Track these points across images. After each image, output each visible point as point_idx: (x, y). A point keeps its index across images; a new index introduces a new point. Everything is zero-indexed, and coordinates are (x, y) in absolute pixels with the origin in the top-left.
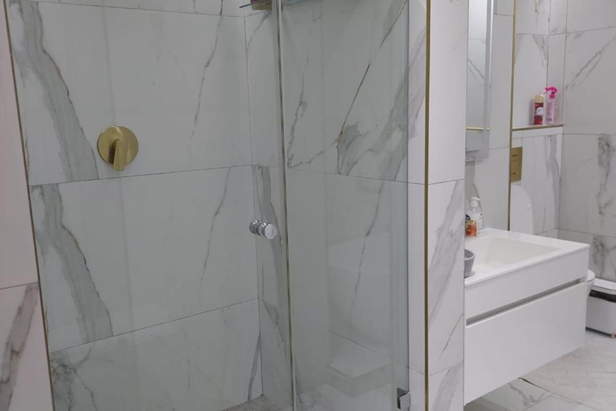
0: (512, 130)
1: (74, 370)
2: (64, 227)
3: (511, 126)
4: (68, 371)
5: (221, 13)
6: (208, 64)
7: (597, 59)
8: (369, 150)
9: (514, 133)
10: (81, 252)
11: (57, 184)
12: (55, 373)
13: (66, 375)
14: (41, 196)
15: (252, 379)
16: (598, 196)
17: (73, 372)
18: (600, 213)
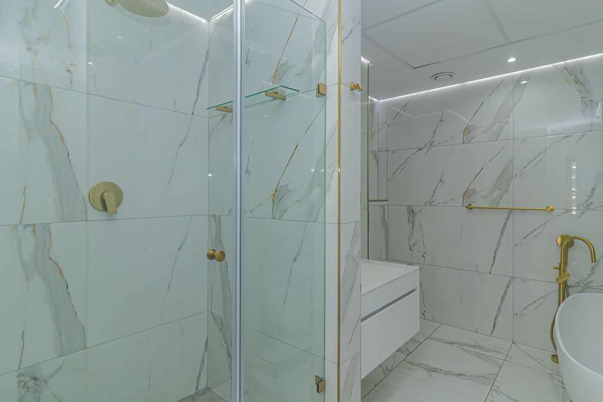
0: (368, 201)
1: (45, 382)
2: (51, 259)
3: (368, 199)
4: (39, 383)
5: (193, 113)
6: (181, 145)
7: (403, 165)
8: (297, 201)
9: (369, 203)
10: (64, 279)
11: (49, 224)
12: (26, 386)
13: (37, 387)
14: (33, 233)
15: (200, 373)
16: (409, 240)
17: (43, 383)
18: (410, 249)
